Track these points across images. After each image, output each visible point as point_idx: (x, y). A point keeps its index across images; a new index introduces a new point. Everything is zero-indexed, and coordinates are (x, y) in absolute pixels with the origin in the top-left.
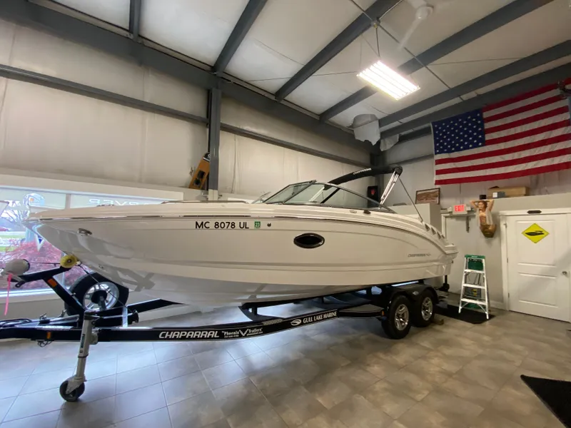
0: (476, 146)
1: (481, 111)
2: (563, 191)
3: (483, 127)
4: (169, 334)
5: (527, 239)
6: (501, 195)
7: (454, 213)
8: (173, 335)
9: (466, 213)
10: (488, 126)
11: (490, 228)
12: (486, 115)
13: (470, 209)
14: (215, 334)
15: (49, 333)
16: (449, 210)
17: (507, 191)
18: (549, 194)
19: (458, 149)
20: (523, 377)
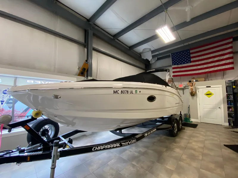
0: (187, 63)
1: (189, 50)
2: (217, 79)
3: (190, 56)
4: (97, 148)
5: (206, 96)
6: (196, 81)
7: (179, 88)
8: (99, 148)
9: (183, 87)
10: (191, 55)
11: (194, 93)
12: (191, 51)
13: (185, 86)
14: (118, 145)
15: (29, 157)
16: (177, 86)
17: (198, 79)
18: (212, 80)
19: (181, 64)
20: (224, 145)
